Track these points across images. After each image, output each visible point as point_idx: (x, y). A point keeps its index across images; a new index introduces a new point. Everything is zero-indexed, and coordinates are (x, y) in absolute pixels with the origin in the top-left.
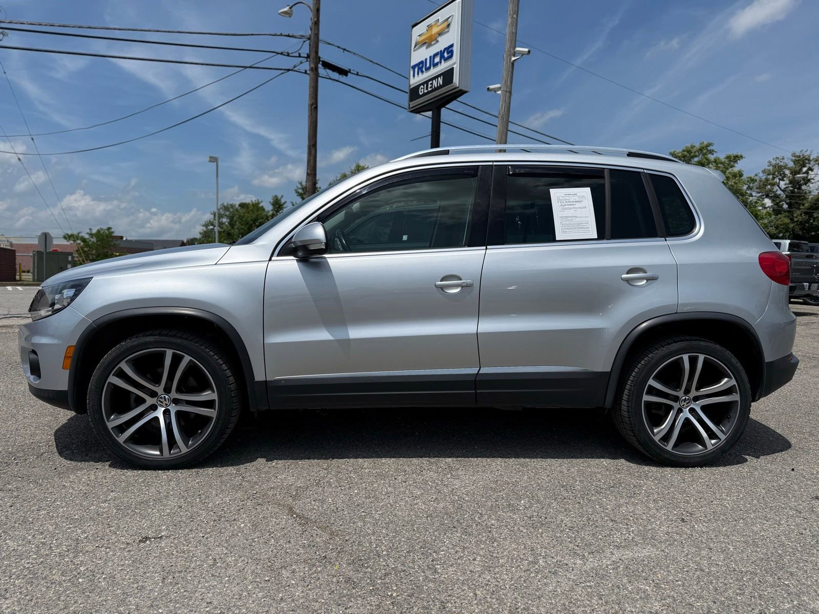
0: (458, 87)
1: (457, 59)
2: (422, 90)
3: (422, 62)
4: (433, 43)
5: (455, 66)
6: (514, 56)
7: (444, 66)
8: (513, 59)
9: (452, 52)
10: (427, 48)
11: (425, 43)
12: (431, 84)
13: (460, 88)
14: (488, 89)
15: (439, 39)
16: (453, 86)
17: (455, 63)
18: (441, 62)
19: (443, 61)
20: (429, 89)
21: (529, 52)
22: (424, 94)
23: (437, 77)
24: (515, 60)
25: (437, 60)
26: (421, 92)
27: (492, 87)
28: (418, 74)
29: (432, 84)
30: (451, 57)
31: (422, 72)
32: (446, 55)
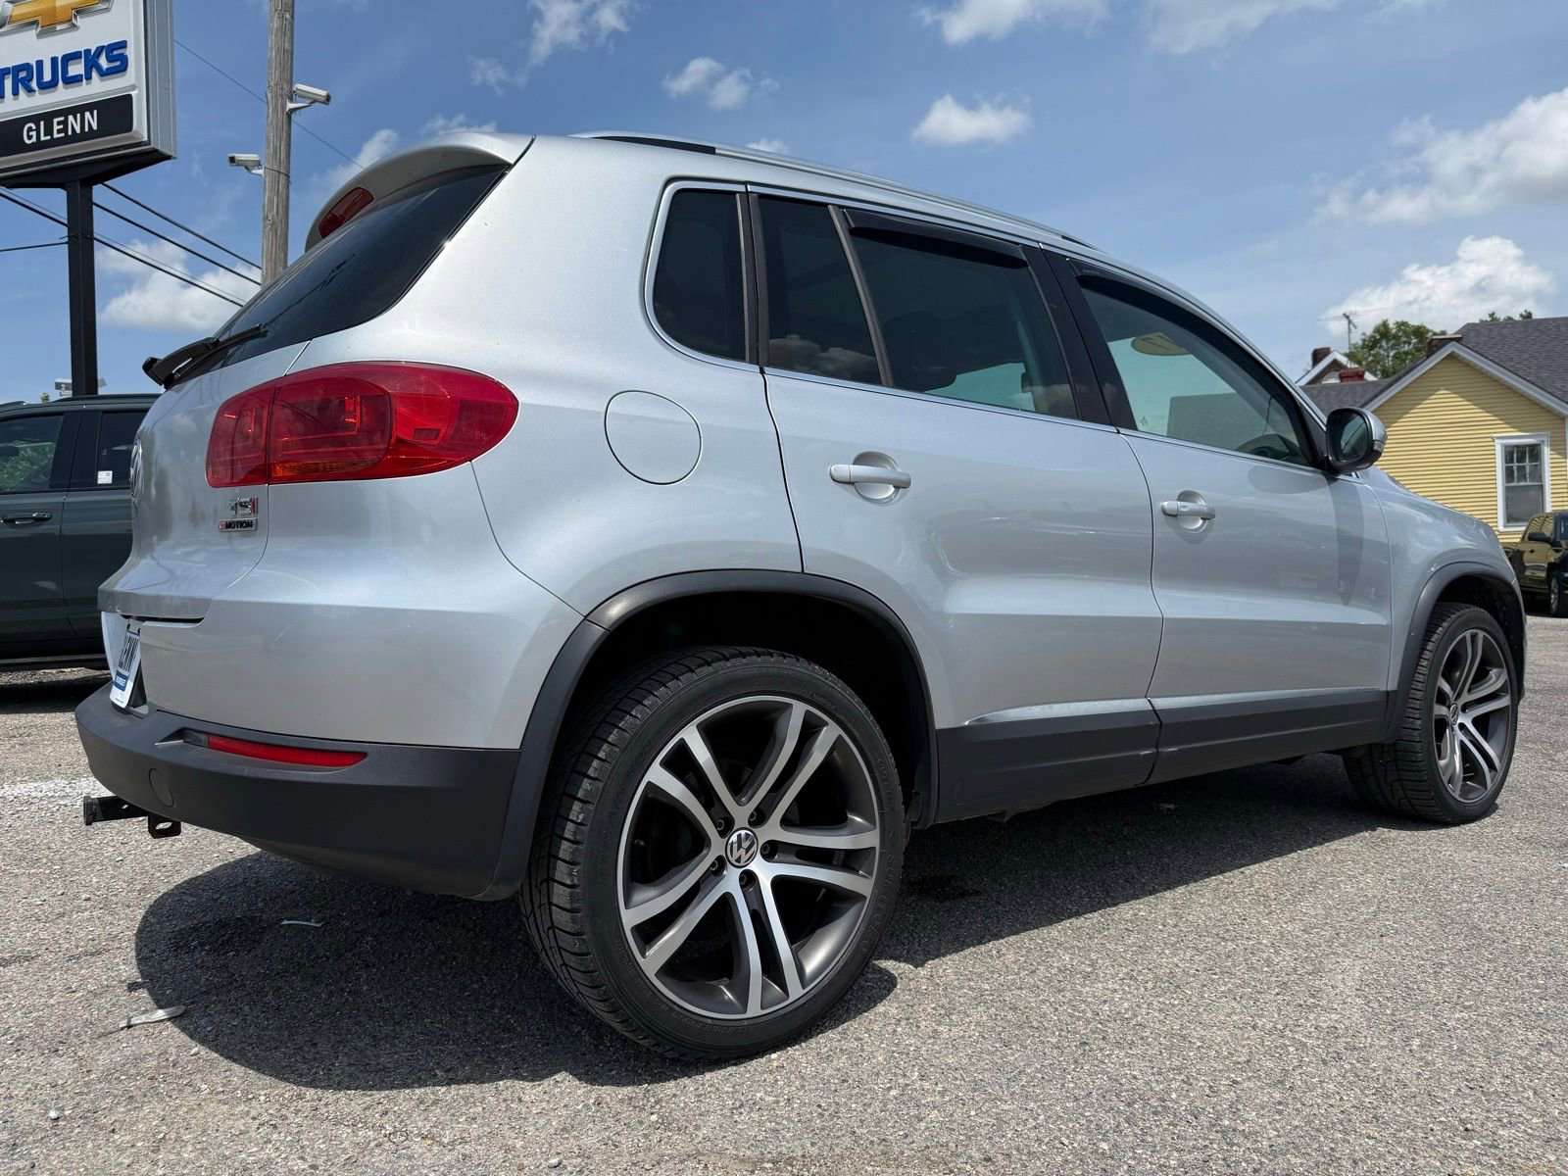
0: (148, 143)
1: (138, 78)
2: (34, 133)
3: (27, 67)
4: (59, 28)
5: (134, 93)
6: (291, 100)
7: (99, 88)
8: (290, 106)
9: (124, 59)
10: (40, 36)
11: (35, 23)
12: (59, 123)
13: (153, 145)
14: (232, 160)
15: (79, 21)
16: (133, 138)
17: (133, 87)
18: (89, 78)
19: (95, 74)
20: (56, 136)
21: (328, 98)
22: (39, 145)
23: (78, 110)
24: (295, 109)
25: (76, 69)
26: (30, 137)
27: (240, 156)
28: (15, 93)
29: (65, 123)
30: (122, 69)
31: (30, 90)
32: (103, 62)
